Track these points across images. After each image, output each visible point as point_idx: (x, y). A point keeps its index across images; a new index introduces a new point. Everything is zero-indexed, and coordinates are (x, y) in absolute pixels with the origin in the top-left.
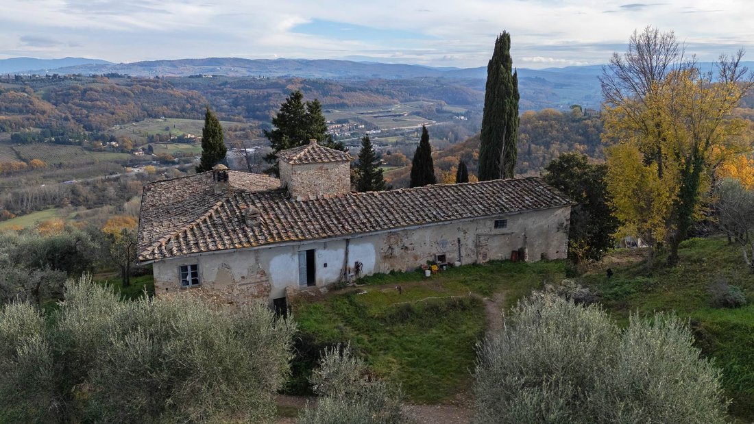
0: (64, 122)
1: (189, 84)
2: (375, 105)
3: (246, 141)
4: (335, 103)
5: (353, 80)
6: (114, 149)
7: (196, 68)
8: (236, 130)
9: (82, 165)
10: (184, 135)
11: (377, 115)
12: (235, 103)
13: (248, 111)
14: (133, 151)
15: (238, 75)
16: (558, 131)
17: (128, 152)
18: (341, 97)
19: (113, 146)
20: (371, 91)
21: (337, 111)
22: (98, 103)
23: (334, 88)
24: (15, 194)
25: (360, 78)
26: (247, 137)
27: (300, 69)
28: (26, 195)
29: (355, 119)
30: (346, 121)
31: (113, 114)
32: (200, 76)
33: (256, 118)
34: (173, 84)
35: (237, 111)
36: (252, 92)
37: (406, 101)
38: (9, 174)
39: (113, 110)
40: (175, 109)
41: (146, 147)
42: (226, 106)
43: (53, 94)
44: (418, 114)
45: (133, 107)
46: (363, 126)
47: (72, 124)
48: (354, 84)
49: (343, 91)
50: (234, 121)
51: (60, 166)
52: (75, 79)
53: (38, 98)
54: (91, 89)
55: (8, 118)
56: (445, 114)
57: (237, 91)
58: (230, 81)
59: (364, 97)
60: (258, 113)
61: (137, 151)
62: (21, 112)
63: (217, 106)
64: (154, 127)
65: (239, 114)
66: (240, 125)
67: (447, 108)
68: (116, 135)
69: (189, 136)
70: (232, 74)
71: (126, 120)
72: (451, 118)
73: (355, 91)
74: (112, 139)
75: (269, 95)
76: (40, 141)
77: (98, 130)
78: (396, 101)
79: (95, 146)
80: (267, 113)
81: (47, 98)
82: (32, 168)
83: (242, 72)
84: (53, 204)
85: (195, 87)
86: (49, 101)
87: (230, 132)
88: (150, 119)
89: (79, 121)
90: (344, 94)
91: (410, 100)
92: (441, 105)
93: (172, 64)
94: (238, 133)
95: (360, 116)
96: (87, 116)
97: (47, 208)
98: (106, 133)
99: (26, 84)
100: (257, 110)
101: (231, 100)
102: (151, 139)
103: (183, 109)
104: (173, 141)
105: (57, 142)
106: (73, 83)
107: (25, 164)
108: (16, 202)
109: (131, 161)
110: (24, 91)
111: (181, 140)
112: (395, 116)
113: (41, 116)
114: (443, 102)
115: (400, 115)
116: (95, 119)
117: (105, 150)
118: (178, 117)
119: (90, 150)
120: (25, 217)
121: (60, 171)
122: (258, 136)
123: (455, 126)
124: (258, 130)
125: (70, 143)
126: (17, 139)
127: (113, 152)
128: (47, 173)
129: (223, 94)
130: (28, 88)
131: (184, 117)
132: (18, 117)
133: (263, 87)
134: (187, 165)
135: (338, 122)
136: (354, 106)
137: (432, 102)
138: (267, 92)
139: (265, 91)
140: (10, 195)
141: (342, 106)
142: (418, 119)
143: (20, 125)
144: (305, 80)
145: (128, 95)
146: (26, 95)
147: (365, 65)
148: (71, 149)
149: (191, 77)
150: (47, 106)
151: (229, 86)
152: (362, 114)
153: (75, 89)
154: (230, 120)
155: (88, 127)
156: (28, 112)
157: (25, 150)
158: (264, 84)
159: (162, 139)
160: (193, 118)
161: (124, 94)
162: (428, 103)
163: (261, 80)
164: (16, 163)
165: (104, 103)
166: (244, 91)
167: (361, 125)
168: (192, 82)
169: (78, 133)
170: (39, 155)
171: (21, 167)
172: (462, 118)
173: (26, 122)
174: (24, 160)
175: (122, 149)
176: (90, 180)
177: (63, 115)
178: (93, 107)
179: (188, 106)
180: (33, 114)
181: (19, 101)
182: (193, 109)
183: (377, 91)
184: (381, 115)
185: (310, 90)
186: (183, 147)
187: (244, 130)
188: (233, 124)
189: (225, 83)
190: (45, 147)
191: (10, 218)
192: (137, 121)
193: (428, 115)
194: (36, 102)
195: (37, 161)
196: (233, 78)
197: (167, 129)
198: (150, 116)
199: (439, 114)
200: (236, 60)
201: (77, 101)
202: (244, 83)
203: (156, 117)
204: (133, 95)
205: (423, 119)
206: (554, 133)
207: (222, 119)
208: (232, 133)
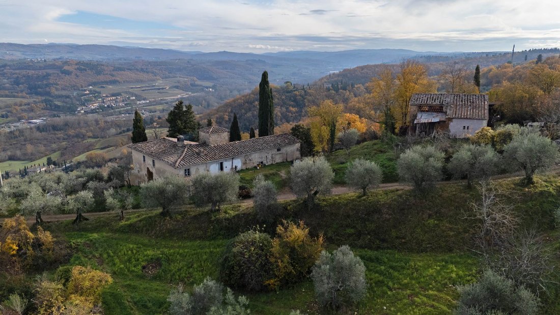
2: (142, 81)
3: (31, 114)
4: (108, 80)
5: (120, 61)
8: (21, 105)
11: (144, 89)
12: (17, 82)
13: (30, 88)
15: (14, 58)
18: (112, 75)
20: (137, 70)
21: (111, 87)
23: (106, 68)
25: (125, 60)
26: (32, 110)
27: (71, 52)
29: (126, 93)
30: (119, 94)
33: (37, 94)
35: (19, 89)
36: (31, 72)
37: (166, 78)
42: (7, 85)
44: (177, 87)
46: (134, 98)
48: (122, 65)
49: (113, 70)
50: (17, 97)
56: (197, 87)
57: (17, 71)
58: (9, 63)
59: (132, 75)
60: (39, 90)
65: (22, 91)
66: (25, 101)
67: (199, 82)
70: (7, 58)
72: (202, 90)
73: (125, 71)
75: (48, 75)
78: (158, 77)
80: (47, 89)
83: (18, 56)
87: (17, 107)
90: (114, 73)
91: (169, 77)
92: (194, 80)
94: (25, 107)
95: (131, 90)
100: (39, 87)
101: (12, 80)
112: (159, 89)
114: (195, 78)
115: (162, 89)
122: (42, 109)
123: (206, 96)
124: (42, 104)
129: (3, 75)
133: (40, 68)
135: (113, 95)
136: (124, 82)
137: (187, 78)
138: (47, 73)
139: (44, 72)
141: (114, 82)
142: (177, 91)
144: (80, 62)
147: (129, 49)
151: (8, 67)
152: (132, 88)
154: (14, 97)
158: (42, 65)
162: (184, 79)
163: (38, 62)
166: (24, 72)
167: (132, 97)
172: (211, 89)
183: (142, 70)
184: (147, 89)
185: (86, 70)
187: (29, 104)
188: (18, 100)
189: (5, 66)
193: (185, 88)
196: (12, 61)
199: (193, 87)
200: (11, 45)
202: (23, 65)
205: (181, 91)
207: (7, 96)
208: (18, 108)
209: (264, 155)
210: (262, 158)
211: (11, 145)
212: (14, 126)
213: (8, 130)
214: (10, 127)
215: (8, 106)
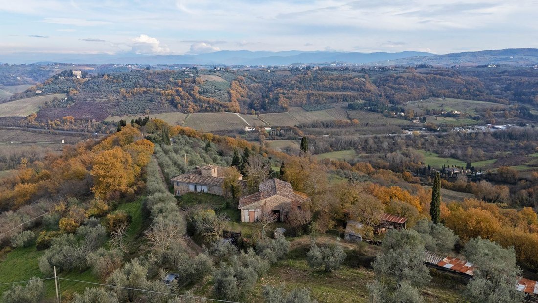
0: (379, 98)
1: (474, 72)
3: (501, 120)
6: (401, 117)
7: (492, 57)
8: (496, 110)
9: (378, 126)
10: (452, 111)
12: (507, 89)
13: (515, 95)
14: (413, 119)
17: (409, 120)
19: (401, 116)
22: (402, 86)
24: (336, 139)
26: (504, 116)
28: (341, 140)
31: (409, 93)
32: (486, 66)
33: (519, 101)
34: (459, 73)
35: (505, 95)
36: (524, 79)
38: (340, 126)
39: (410, 91)
40: (453, 92)
41: (422, 117)
42: (498, 90)
43: (379, 80)
45: (424, 89)
47: (383, 99)
50: (498, 102)
51: (367, 125)
52: (394, 70)
53: (370, 83)
54: (401, 77)
55: (351, 93)
57: (513, 78)
60: (523, 97)
61: (415, 119)
62: (358, 90)
63: (491, 90)
64: (433, 104)
65: (506, 97)
66: (502, 106)
68: (406, 108)
69: (456, 112)
71: (416, 98)
74: (403, 111)
76: (362, 108)
77: (398, 103)
79: (390, 114)
80: (532, 97)
81: (374, 82)
82: (352, 125)
84: (354, 147)
85: (478, 74)
86: (375, 84)
87: (491, 111)
88: (434, 98)
89: (388, 97)
93: (474, 54)
94: (499, 113)
96: (393, 95)
97: (350, 149)
98: (399, 106)
99: (366, 73)
100: (524, 95)
101: (504, 86)
102: (428, 112)
103: (460, 92)
104: (443, 115)
105: (371, 110)
106: (391, 73)
107: (349, 121)
108: (336, 143)
109: (409, 126)
110: (364, 78)
111: (449, 115)
113: (367, 94)
116: (397, 96)
117: (395, 118)
118: (454, 97)
119: (387, 116)
120: (337, 152)
121: (366, 128)
122: (515, 116)
124: (516, 111)
125: (377, 111)
126: (351, 107)
127: (400, 119)
128: (358, 128)
129: (499, 81)
130: (367, 76)
131: (458, 98)
132: (355, 93)
134: (445, 133)
140: (334, 139)
143: (355, 98)
145: (423, 82)
146: (364, 79)
148: (376, 115)
149: (479, 66)
150: (373, 87)
151: (507, 74)
153: (391, 76)
154: (496, 102)
155: (392, 102)
156: (361, 90)
157: (353, 113)
159: (436, 113)
160: (466, 99)
161: (421, 81)
164: (345, 120)
165: (406, 86)
166: (518, 79)
169: (385, 105)
170: (358, 117)
171: (347, 123)
173: (359, 97)
174: (350, 120)
175: (406, 118)
176: (378, 136)
177: (380, 93)
178: (399, 88)
179: (465, 90)
180: (363, 92)
181: (359, 84)
182: (467, 92)
186: (449, 119)
187: (504, 110)
188: (495, 105)
189: (503, 73)
190: (363, 112)
191: (330, 151)
192: (424, 99)
194: (368, 84)
195: (355, 121)
197: (442, 106)
198: (434, 96)
201: (391, 84)
203: (438, 97)
204: (426, 81)
207: (490, 101)
208: (491, 113)
211: (463, 145)
212: (478, 129)
213: (469, 131)
214: (473, 129)
215: (484, 110)
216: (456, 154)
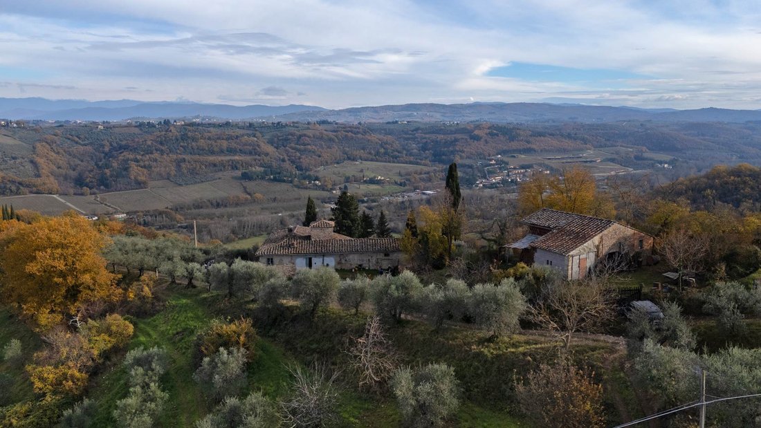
0: (282, 163)
1: (385, 130)
2: (565, 151)
3: (429, 184)
4: (521, 148)
5: (546, 124)
6: (316, 187)
7: (395, 113)
8: (421, 174)
9: (291, 200)
10: (375, 177)
11: (564, 161)
12: (424, 148)
13: (435, 155)
14: (332, 189)
15: (433, 120)
16: (752, 188)
17: (327, 190)
18: (528, 142)
19: (316, 185)
20: (562, 136)
21: (523, 156)
22: (309, 147)
23: (522, 133)
24: (240, 222)
25: (554, 122)
26: (430, 180)
27: (494, 113)
28: (247, 223)
29: (540, 165)
30: (530, 166)
31: (320, 156)
32: (396, 122)
33: (441, 162)
34: (371, 130)
35: (424, 155)
36: (440, 137)
37: (601, 146)
38: (237, 205)
39: (319, 153)
40: (370, 153)
41: (342, 186)
42: (415, 151)
43: (276, 139)
44: (613, 160)
45: (336, 151)
46: (548, 172)
47: (287, 165)
48: (546, 128)
49: (531, 136)
50: (420, 164)
51: (275, 200)
52: (293, 126)
53: (264, 143)
54: (305, 135)
55: (241, 158)
56: (646, 162)
57: (427, 136)
58: (422, 126)
59: (555, 143)
60: (444, 157)
61: (335, 189)
62: (251, 153)
63: (408, 151)
64: (350, 169)
65: (426, 158)
66: (425, 169)
67: (648, 155)
68: (320, 175)
69: (379, 177)
70: (427, 120)
71: (329, 162)
72: (653, 166)
73: (544, 136)
74: (317, 179)
75: (456, 140)
76: (263, 178)
77: (307, 170)
78: (588, 146)
79: (303, 185)
80: (452, 157)
81: (271, 142)
82: (254, 201)
83: (437, 118)
84: (266, 231)
85: (390, 133)
86: (272, 145)
87: (415, 175)
88: (349, 162)
89: (293, 162)
90: (531, 139)
91: (606, 146)
92: (642, 151)
93: (375, 110)
94: (424, 176)
95: (547, 162)
96: (300, 158)
97: (262, 235)
98: (312, 173)
99: (256, 130)
100: (444, 155)
101: (421, 145)
102: (347, 180)
103: (378, 153)
104: (365, 182)
105: (275, 180)
106: (292, 130)
107: (249, 197)
108: (239, 227)
109: (329, 198)
110: (254, 136)
111: (372, 181)
112: (586, 162)
113: (265, 158)
114: (644, 148)
115: (591, 162)
116: (305, 161)
117: (309, 188)
118: (372, 160)
119: (298, 187)
120: (244, 241)
121: (274, 204)
122: (440, 179)
123: (653, 176)
124: (441, 174)
125: (284, 181)
126: (246, 177)
127: (316, 189)
128: (265, 206)
129: (414, 139)
130: (258, 134)
131: (377, 161)
132: (248, 158)
133: (452, 132)
134: (375, 204)
135: (522, 167)
136: (541, 151)
137: (631, 148)
138: (455, 137)
139: (450, 137)
140: (236, 222)
141: (528, 151)
142: (612, 165)
143: (249, 165)
144: (493, 125)
145: (333, 141)
146: (256, 139)
147: (564, 107)
148: (284, 186)
149: (388, 123)
150: (270, 149)
151: (420, 131)
152: (550, 159)
153: (292, 135)
154: (417, 164)
155: (299, 168)
156: (256, 154)
157: (250, 185)
158: (453, 129)
159: (356, 180)
160: (385, 162)
161: (331, 140)
162: (630, 150)
163: (451, 126)
164: (243, 196)
165: (314, 147)
166: (433, 137)
167: (547, 170)
168: (388, 129)
169: (291, 173)
170: (260, 189)
171: (246, 199)
172: (666, 166)
173: (254, 162)
174: (249, 194)
175: (323, 188)
176: (295, 213)
177: (282, 157)
178: (305, 150)
179: (382, 150)
180: (259, 155)
181: (250, 145)
182: (386, 153)
183: (569, 136)
184: (569, 160)
185: (497, 135)
186: (373, 187)
187: (428, 173)
188: (419, 168)
189: (417, 129)
190: (265, 183)
191: (234, 240)
192: (338, 163)
193: (625, 162)
194: (262, 145)
195: (258, 195)
196: (426, 124)
197: (362, 171)
198: (349, 159)
199: (639, 160)
200: (432, 105)
201: (293, 145)
202: (436, 129)
203: (354, 159)
204: (337, 141)
205: (617, 166)
206: (748, 190)
207: (411, 163)
208: (417, 177)
209: (365, 258)
210: (363, 261)
211: (399, 216)
212: (408, 196)
213: (400, 199)
214: (403, 197)
215: (409, 174)
216: (396, 228)
